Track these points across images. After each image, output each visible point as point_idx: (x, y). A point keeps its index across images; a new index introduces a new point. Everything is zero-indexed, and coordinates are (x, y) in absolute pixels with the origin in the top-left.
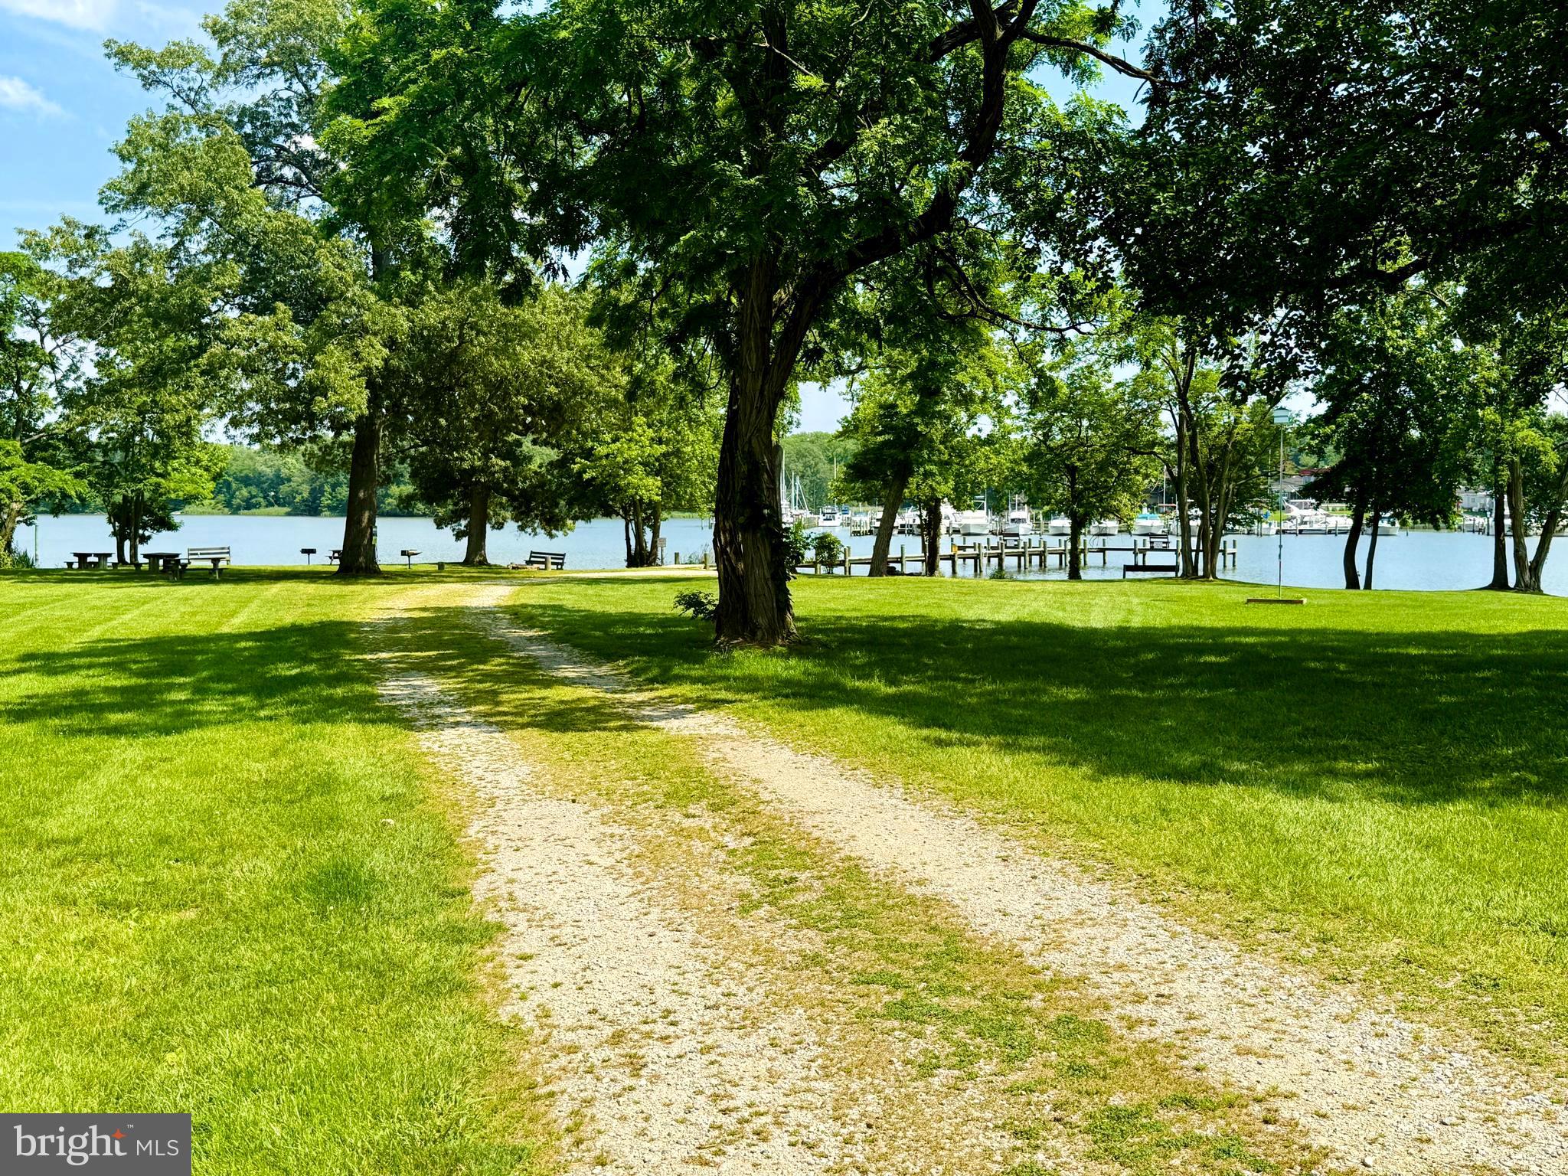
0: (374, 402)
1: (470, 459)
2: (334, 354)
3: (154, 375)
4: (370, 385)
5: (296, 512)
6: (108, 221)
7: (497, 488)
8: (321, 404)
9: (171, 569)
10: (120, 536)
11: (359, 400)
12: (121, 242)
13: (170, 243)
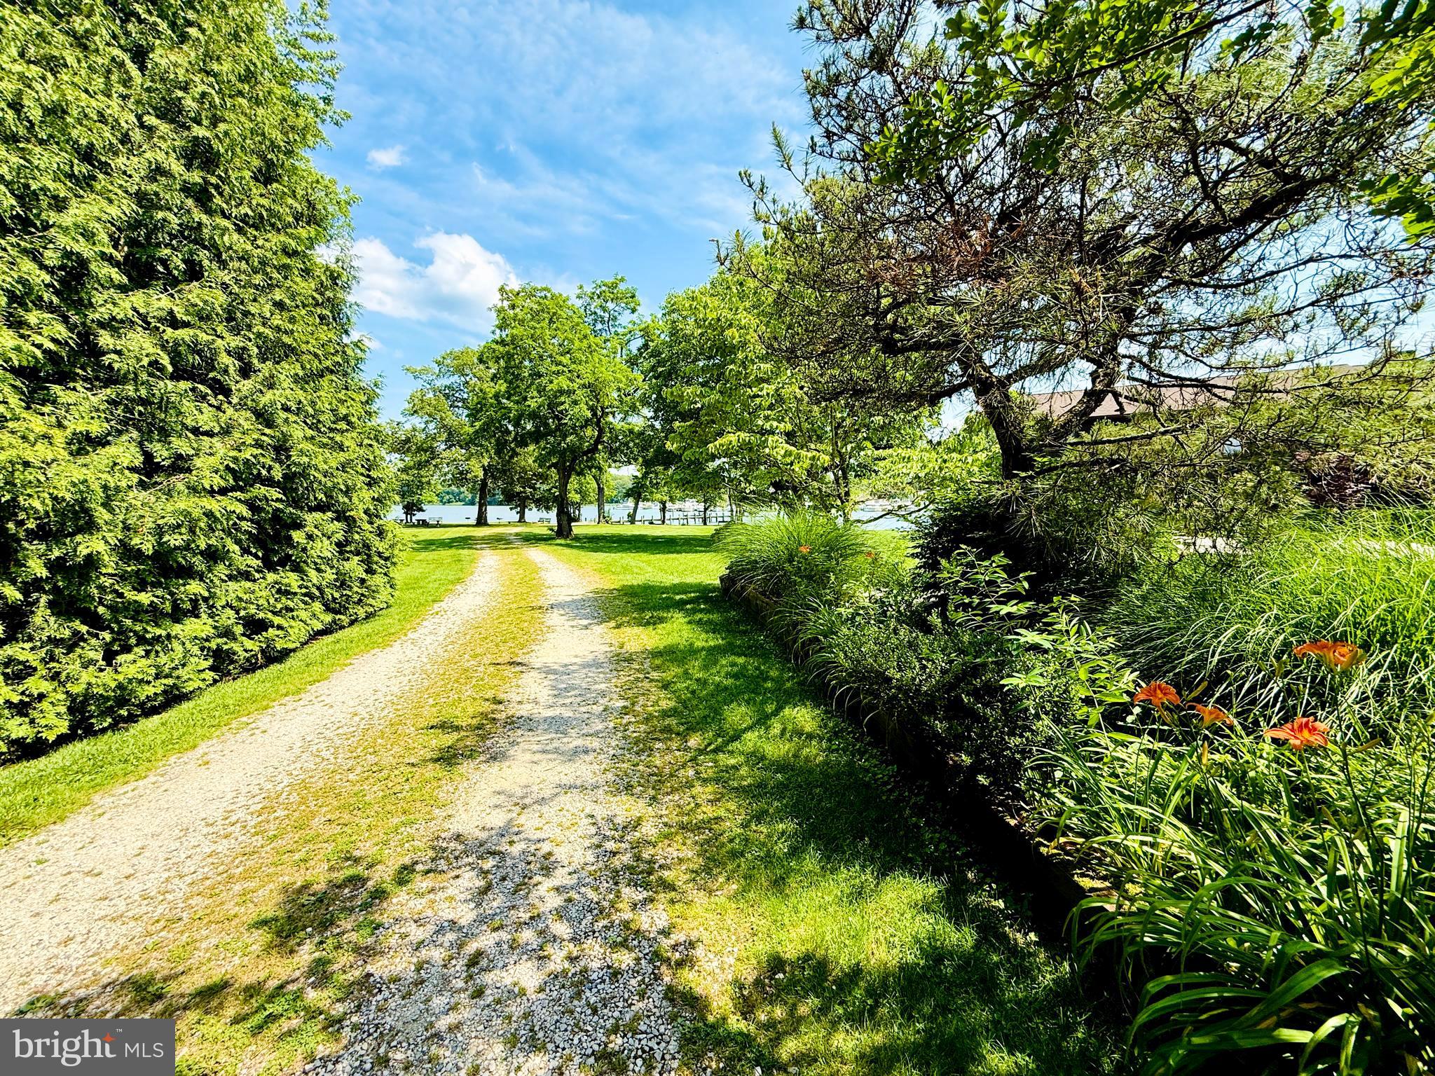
0: (485, 474)
1: (518, 489)
2: (473, 461)
3: (420, 466)
4: (484, 469)
5: (466, 504)
6: (403, 420)
7: (527, 497)
8: (469, 476)
9: (424, 524)
10: (406, 513)
11: (481, 474)
12: (408, 426)
13: (423, 426)
